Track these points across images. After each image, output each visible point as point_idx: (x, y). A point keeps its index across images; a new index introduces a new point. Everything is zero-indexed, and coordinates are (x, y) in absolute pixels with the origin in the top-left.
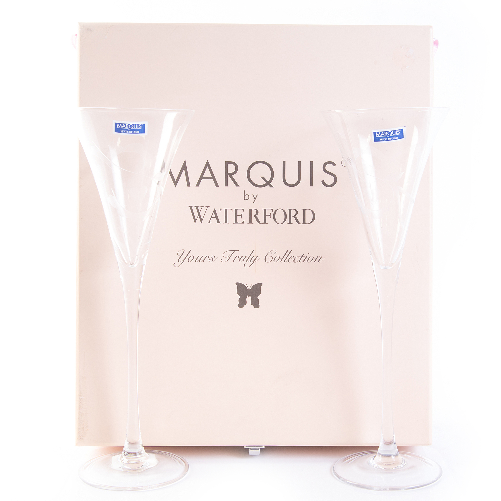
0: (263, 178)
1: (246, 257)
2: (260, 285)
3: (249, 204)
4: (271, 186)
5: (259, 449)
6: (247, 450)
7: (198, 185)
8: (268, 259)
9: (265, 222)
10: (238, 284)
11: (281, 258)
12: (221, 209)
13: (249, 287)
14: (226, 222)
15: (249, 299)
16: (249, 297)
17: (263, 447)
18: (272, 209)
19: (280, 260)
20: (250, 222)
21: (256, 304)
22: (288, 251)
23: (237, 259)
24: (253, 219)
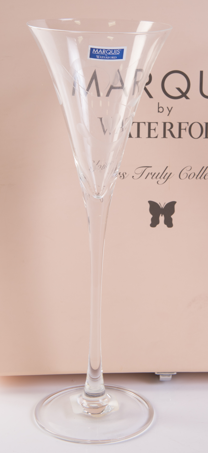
0: (179, 89)
1: (159, 173)
2: (174, 203)
3: (163, 117)
4: (187, 98)
5: (171, 375)
6: (158, 376)
7: (108, 95)
8: (183, 176)
9: (180, 137)
10: (150, 202)
11: (197, 174)
12: (133, 123)
13: (162, 205)
14: (138, 136)
15: (162, 218)
16: (162, 216)
17: (175, 373)
18: (188, 123)
19: (195, 176)
20: (165, 136)
21: (169, 223)
22: (203, 167)
23: (150, 176)
24: (168, 133)
